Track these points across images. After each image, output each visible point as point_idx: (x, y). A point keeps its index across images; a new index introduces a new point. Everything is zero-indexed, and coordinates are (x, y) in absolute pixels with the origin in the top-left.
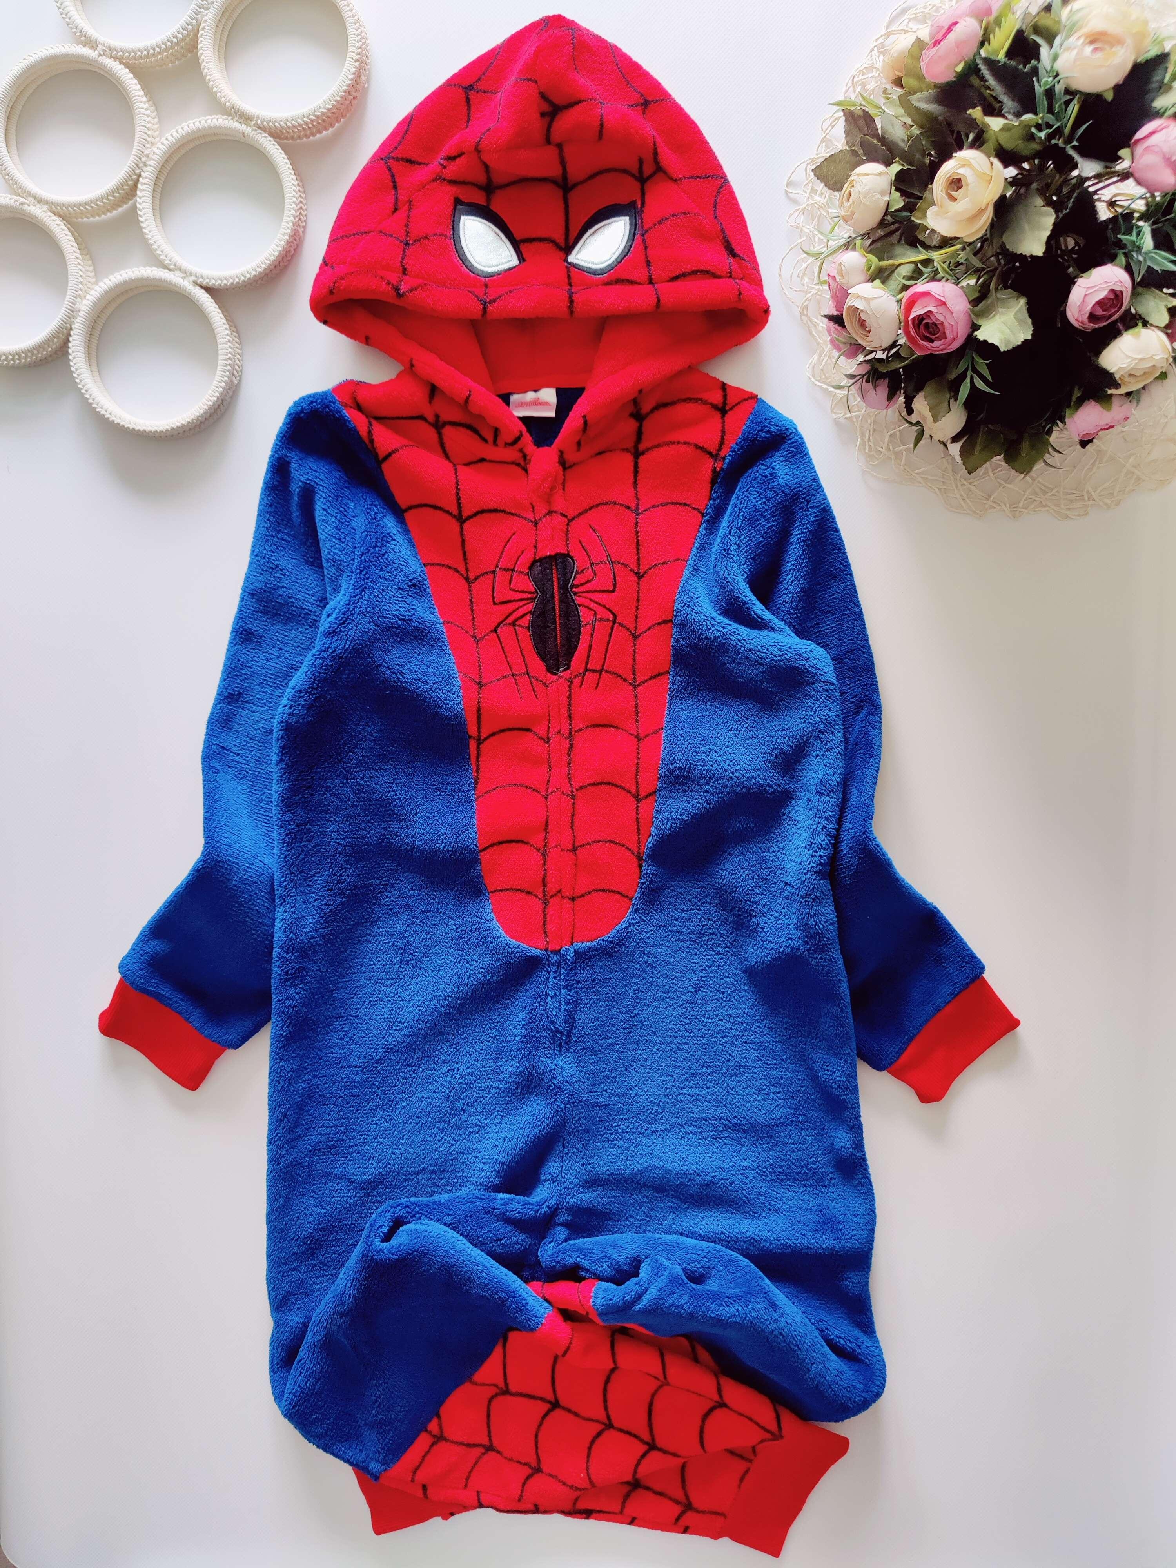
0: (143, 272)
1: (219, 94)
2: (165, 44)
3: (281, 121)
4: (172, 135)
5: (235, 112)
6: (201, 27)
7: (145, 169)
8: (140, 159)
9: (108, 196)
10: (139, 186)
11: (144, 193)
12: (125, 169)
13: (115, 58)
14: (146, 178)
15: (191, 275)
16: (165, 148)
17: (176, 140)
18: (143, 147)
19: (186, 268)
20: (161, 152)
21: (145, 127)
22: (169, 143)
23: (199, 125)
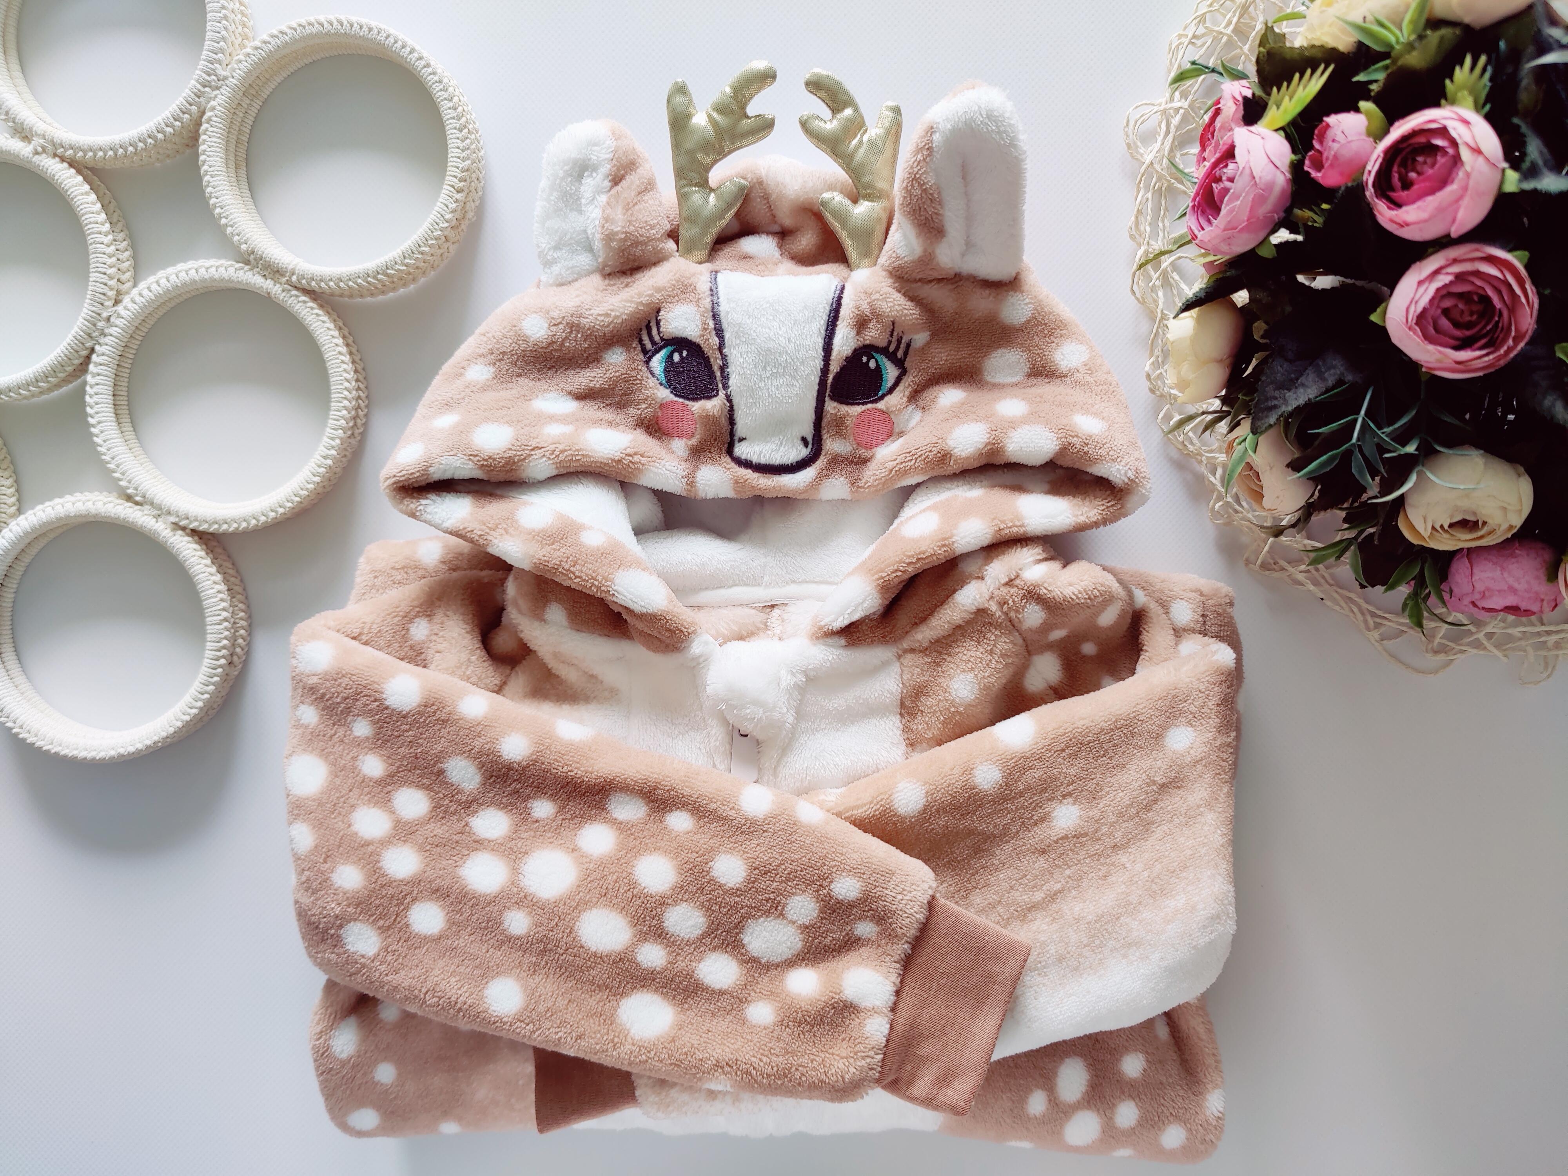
0: (89, 505)
1: (229, 230)
2: (145, 143)
3: (331, 280)
4: (149, 289)
5: (255, 259)
6: (205, 117)
7: (102, 340)
8: (95, 325)
9: (37, 381)
10: (91, 367)
11: (98, 379)
12: (68, 341)
13: (63, 159)
14: (103, 354)
15: (169, 513)
16: (137, 307)
17: (155, 295)
18: (100, 306)
19: (162, 501)
20: (130, 314)
21: (105, 274)
22: (144, 301)
23: (195, 274)
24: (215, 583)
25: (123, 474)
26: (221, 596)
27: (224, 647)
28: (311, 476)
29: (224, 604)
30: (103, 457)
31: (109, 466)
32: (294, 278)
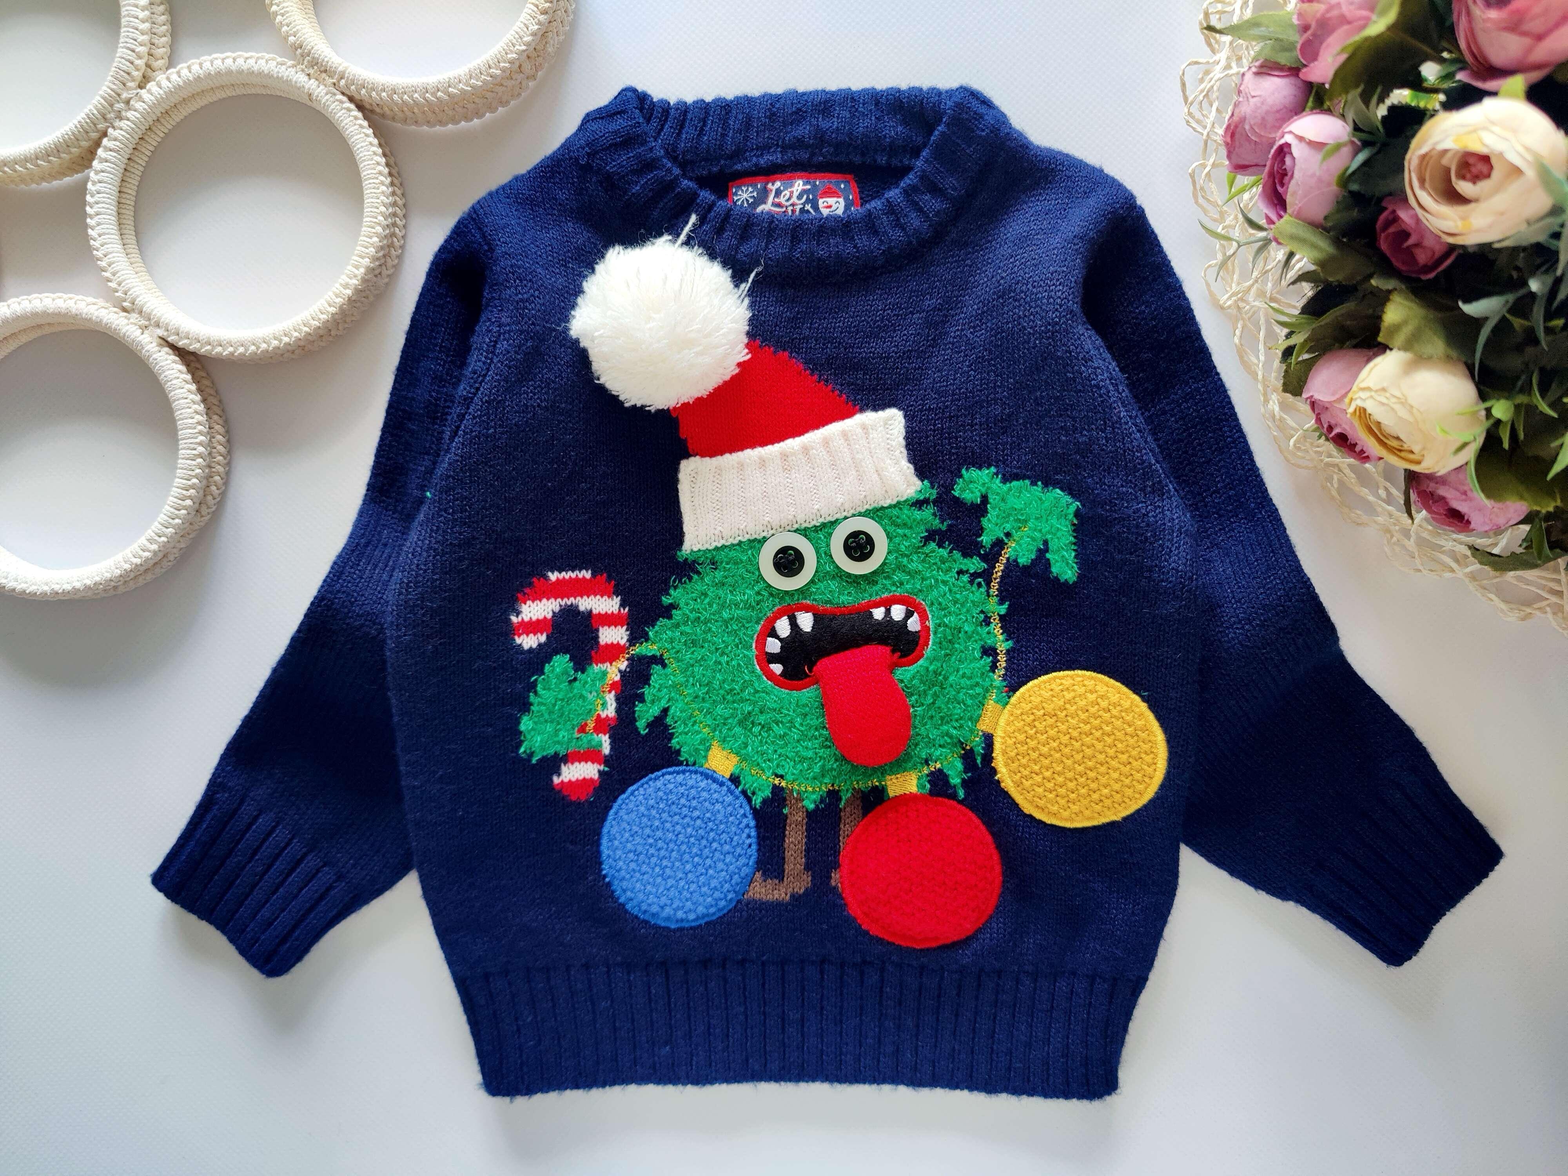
0: (73, 304)
1: (279, 18)
3: (384, 90)
5: (302, 54)
7: (117, 123)
8: (112, 105)
9: (37, 159)
10: (100, 152)
11: (104, 165)
12: (79, 118)
14: (115, 140)
15: (158, 325)
16: (161, 92)
17: (184, 82)
18: (122, 86)
19: (152, 310)
20: (153, 98)
21: (133, 51)
22: (170, 86)
23: (232, 63)
24: (196, 412)
25: (114, 274)
26: (200, 428)
27: (193, 487)
28: (326, 305)
29: (202, 438)
30: (95, 252)
31: (99, 262)
32: (343, 82)
